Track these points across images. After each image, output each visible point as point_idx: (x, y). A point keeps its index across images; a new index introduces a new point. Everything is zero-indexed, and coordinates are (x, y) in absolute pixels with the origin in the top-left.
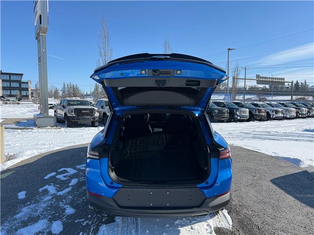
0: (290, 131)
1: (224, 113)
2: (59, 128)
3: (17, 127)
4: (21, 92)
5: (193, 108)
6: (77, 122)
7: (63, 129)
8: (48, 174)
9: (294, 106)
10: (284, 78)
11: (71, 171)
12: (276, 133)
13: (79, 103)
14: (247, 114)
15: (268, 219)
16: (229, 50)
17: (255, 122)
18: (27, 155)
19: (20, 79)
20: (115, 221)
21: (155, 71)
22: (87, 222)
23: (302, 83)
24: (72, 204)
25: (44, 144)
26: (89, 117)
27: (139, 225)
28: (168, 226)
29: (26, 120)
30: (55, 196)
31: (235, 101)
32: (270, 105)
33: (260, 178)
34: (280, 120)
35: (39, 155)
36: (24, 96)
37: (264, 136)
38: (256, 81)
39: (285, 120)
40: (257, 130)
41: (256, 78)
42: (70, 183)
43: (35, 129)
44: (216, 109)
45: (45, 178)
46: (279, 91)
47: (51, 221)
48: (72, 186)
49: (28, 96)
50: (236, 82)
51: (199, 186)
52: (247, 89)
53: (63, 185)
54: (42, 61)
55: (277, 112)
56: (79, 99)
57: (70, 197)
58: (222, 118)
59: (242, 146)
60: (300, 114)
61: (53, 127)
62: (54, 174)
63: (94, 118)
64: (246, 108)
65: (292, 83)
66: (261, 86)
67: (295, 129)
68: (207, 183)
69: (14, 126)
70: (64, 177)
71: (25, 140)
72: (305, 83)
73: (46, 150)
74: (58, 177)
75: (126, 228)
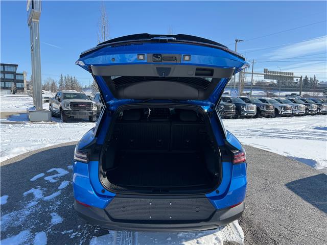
0: (300, 129)
1: (231, 109)
2: (54, 123)
3: (9, 121)
4: (15, 84)
5: (201, 102)
6: (73, 117)
7: (58, 124)
8: (36, 175)
9: (304, 103)
10: (293, 73)
11: (62, 172)
12: (285, 131)
13: (76, 96)
14: (255, 110)
15: (285, 232)
16: (237, 41)
17: (262, 119)
18: (14, 153)
19: (15, 71)
20: (108, 233)
21: (156, 56)
22: (76, 234)
23: (311, 78)
24: (60, 212)
25: (35, 141)
26: (86, 111)
27: (137, 238)
28: (170, 239)
29: (20, 114)
30: (41, 202)
31: (242, 97)
32: (279, 101)
33: (273, 182)
34: (289, 116)
35: (27, 153)
36: (19, 88)
37: (272, 134)
38: (263, 75)
39: (294, 117)
40: (265, 127)
41: (263, 73)
42: (59, 186)
43: (28, 123)
44: (222, 105)
45: (31, 180)
46: (287, 87)
47: (33, 232)
48: (62, 189)
49: (23, 89)
50: (243, 76)
51: (207, 195)
52: (254, 84)
53: (51, 188)
54: (34, 50)
55: (285, 108)
56: (75, 92)
57: (59, 203)
58: (229, 114)
59: (251, 145)
60: (309, 111)
61: (48, 121)
62: (42, 175)
63: (92, 113)
64: (254, 103)
65: (301, 78)
66: (269, 81)
67: (305, 127)
68: (218, 192)
69: (5, 120)
70: (54, 178)
71: (16, 136)
72: (315, 78)
73: (36, 147)
74: (46, 178)
75: (121, 241)
